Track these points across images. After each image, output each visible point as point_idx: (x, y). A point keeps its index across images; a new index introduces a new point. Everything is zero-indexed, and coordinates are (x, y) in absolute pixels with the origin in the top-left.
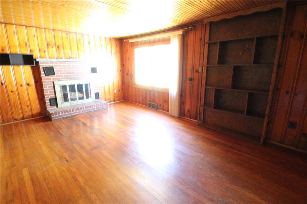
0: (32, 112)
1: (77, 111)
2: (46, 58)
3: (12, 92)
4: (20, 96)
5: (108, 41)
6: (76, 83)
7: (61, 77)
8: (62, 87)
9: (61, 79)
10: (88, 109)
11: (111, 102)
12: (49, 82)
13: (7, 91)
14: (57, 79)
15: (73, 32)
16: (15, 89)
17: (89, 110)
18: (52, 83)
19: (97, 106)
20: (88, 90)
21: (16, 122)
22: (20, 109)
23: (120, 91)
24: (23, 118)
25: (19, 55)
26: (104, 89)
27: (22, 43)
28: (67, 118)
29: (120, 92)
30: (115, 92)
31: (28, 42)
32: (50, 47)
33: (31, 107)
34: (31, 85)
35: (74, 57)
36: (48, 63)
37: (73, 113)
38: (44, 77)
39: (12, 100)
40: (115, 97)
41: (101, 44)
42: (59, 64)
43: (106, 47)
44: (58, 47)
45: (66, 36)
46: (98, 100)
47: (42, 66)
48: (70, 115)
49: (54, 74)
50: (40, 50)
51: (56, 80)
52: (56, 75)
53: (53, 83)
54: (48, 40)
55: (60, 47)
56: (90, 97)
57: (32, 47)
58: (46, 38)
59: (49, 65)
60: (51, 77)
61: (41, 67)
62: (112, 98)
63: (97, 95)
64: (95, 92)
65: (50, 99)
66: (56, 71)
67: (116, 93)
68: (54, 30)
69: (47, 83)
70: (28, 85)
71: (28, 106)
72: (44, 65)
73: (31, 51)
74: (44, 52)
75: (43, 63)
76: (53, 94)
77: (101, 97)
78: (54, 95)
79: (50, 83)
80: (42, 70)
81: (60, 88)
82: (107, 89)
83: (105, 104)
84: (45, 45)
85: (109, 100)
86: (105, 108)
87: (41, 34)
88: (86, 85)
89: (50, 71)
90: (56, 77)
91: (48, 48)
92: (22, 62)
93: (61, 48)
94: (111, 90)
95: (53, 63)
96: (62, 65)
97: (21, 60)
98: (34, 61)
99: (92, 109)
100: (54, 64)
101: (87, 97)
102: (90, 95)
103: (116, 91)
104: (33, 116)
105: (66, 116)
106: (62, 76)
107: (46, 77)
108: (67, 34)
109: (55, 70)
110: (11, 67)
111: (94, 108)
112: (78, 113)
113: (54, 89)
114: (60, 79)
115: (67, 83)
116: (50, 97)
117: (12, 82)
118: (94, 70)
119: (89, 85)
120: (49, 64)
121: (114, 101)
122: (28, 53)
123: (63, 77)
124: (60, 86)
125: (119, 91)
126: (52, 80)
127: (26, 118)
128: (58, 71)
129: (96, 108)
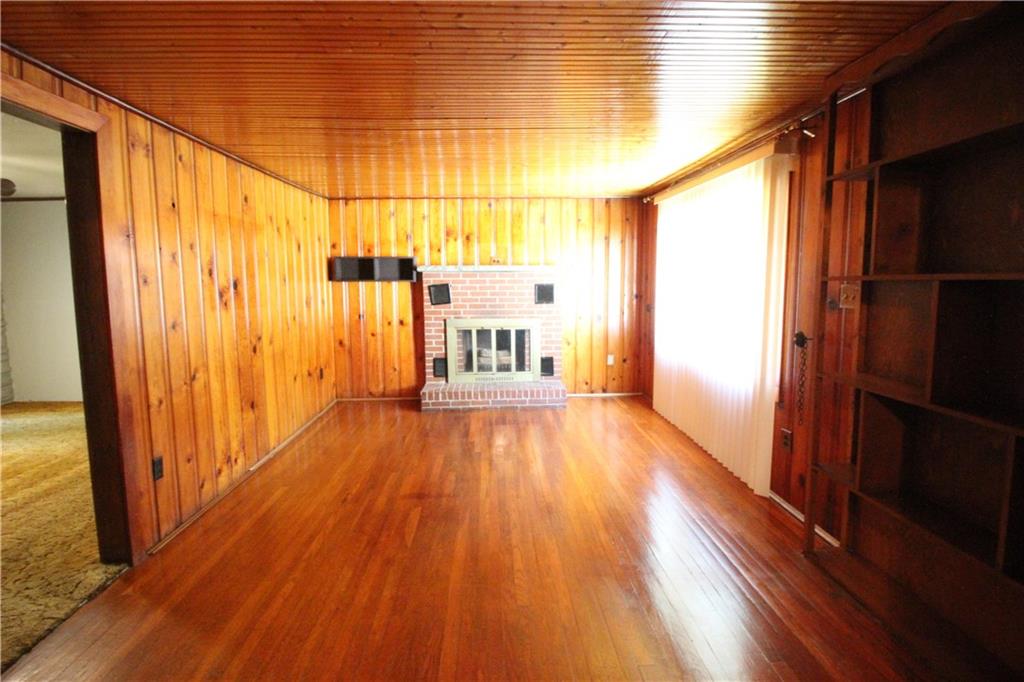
0: (400, 383)
1: (480, 399)
2: (440, 264)
3: (373, 335)
4: (386, 346)
5: (600, 207)
6: (493, 325)
7: (462, 310)
8: (461, 334)
9: (462, 315)
10: (508, 399)
11: (592, 392)
12: (436, 319)
13: (365, 332)
14: (456, 313)
15: (505, 198)
16: (379, 330)
17: (510, 402)
18: (443, 322)
19: (532, 395)
20: (523, 348)
21: (371, 399)
22: (380, 374)
23: (628, 362)
24: (383, 395)
25: (394, 258)
26: (575, 349)
27: (401, 233)
28: (452, 411)
29: (626, 365)
30: (611, 360)
31: (413, 231)
32: (451, 240)
33: (400, 373)
34: (407, 325)
35: (501, 260)
36: (438, 276)
37: (468, 403)
38: (428, 307)
39: (371, 352)
40: (607, 378)
41: (579, 220)
42: (461, 278)
43: (593, 228)
44: (468, 238)
45: (487, 208)
46: (547, 381)
47: (427, 282)
48: (461, 407)
49: (449, 302)
50: (431, 248)
51: (452, 316)
52: (452, 304)
53: (445, 321)
54: (450, 223)
55: (472, 237)
56: (527, 369)
57: (418, 242)
58: (446, 219)
59: (440, 280)
60: (442, 309)
61: (425, 285)
62: (598, 380)
63: (547, 366)
64: (544, 356)
65: (435, 360)
66: (454, 294)
67: (612, 366)
68: (463, 198)
69: (433, 321)
70: (401, 323)
71: (395, 370)
72: (432, 279)
73: (414, 250)
74: (439, 250)
75: (429, 276)
76: (441, 349)
77: (559, 372)
78: (444, 351)
79: (438, 322)
80: (426, 291)
81: (459, 337)
82: (582, 352)
83: (557, 395)
84: (442, 235)
85: (587, 383)
86: (556, 407)
87: (437, 210)
88: (521, 334)
89: (442, 294)
90: (452, 309)
91: (447, 241)
92: (397, 275)
93: (474, 239)
94: (598, 354)
95: (450, 276)
96: (468, 279)
97: (395, 270)
98: (415, 273)
99: (519, 402)
100: (451, 279)
101: (521, 366)
102: (527, 363)
103: (615, 359)
104: (401, 393)
105: (451, 407)
106: (465, 306)
107: (433, 308)
108: (490, 205)
109: (451, 291)
110: (378, 285)
111: (523, 398)
112: (481, 406)
113: (446, 337)
114: (460, 313)
115: (475, 324)
116: (435, 354)
117: (375, 315)
118: (545, 294)
119: (527, 334)
120: (442, 278)
121: (604, 391)
122: (409, 254)
123: (468, 309)
124: (458, 331)
125: (624, 361)
126: (443, 315)
127: (389, 396)
128: (459, 294)
129: (531, 401)
